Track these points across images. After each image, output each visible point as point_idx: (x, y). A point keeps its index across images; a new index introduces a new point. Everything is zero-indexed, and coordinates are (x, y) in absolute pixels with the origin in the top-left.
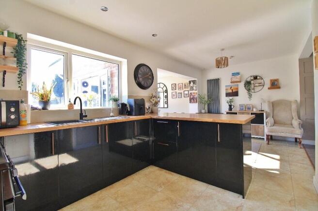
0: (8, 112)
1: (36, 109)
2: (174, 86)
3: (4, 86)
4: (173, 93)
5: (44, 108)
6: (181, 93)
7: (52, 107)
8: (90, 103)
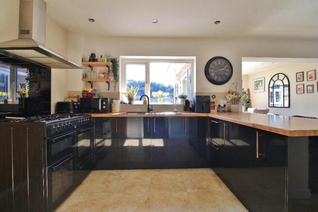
0: (102, 105)
1: (124, 103)
2: (301, 76)
3: (109, 89)
4: (298, 87)
5: (130, 103)
6: (313, 86)
7: (135, 102)
8: (160, 100)
